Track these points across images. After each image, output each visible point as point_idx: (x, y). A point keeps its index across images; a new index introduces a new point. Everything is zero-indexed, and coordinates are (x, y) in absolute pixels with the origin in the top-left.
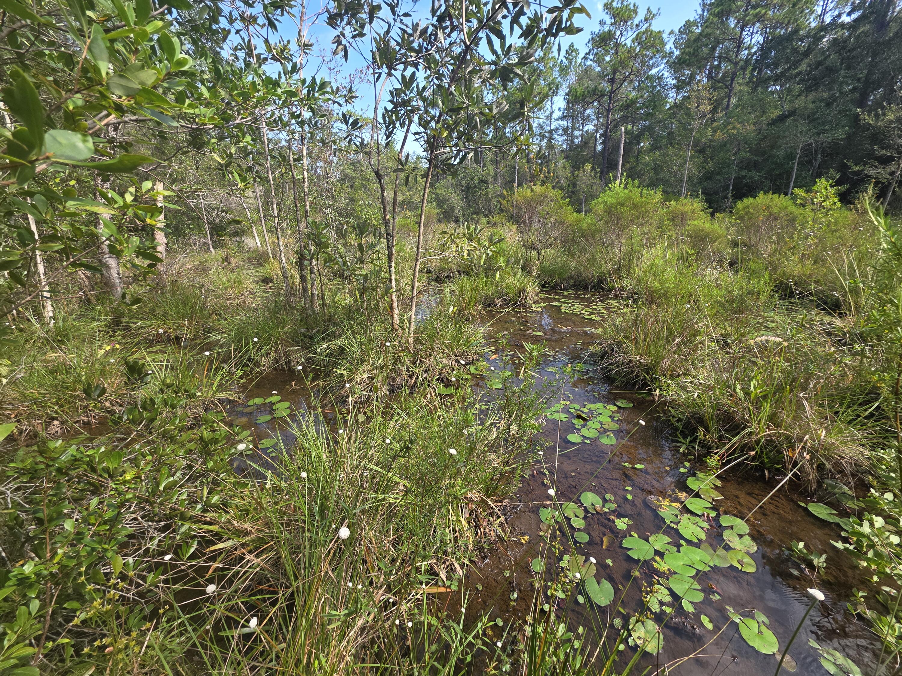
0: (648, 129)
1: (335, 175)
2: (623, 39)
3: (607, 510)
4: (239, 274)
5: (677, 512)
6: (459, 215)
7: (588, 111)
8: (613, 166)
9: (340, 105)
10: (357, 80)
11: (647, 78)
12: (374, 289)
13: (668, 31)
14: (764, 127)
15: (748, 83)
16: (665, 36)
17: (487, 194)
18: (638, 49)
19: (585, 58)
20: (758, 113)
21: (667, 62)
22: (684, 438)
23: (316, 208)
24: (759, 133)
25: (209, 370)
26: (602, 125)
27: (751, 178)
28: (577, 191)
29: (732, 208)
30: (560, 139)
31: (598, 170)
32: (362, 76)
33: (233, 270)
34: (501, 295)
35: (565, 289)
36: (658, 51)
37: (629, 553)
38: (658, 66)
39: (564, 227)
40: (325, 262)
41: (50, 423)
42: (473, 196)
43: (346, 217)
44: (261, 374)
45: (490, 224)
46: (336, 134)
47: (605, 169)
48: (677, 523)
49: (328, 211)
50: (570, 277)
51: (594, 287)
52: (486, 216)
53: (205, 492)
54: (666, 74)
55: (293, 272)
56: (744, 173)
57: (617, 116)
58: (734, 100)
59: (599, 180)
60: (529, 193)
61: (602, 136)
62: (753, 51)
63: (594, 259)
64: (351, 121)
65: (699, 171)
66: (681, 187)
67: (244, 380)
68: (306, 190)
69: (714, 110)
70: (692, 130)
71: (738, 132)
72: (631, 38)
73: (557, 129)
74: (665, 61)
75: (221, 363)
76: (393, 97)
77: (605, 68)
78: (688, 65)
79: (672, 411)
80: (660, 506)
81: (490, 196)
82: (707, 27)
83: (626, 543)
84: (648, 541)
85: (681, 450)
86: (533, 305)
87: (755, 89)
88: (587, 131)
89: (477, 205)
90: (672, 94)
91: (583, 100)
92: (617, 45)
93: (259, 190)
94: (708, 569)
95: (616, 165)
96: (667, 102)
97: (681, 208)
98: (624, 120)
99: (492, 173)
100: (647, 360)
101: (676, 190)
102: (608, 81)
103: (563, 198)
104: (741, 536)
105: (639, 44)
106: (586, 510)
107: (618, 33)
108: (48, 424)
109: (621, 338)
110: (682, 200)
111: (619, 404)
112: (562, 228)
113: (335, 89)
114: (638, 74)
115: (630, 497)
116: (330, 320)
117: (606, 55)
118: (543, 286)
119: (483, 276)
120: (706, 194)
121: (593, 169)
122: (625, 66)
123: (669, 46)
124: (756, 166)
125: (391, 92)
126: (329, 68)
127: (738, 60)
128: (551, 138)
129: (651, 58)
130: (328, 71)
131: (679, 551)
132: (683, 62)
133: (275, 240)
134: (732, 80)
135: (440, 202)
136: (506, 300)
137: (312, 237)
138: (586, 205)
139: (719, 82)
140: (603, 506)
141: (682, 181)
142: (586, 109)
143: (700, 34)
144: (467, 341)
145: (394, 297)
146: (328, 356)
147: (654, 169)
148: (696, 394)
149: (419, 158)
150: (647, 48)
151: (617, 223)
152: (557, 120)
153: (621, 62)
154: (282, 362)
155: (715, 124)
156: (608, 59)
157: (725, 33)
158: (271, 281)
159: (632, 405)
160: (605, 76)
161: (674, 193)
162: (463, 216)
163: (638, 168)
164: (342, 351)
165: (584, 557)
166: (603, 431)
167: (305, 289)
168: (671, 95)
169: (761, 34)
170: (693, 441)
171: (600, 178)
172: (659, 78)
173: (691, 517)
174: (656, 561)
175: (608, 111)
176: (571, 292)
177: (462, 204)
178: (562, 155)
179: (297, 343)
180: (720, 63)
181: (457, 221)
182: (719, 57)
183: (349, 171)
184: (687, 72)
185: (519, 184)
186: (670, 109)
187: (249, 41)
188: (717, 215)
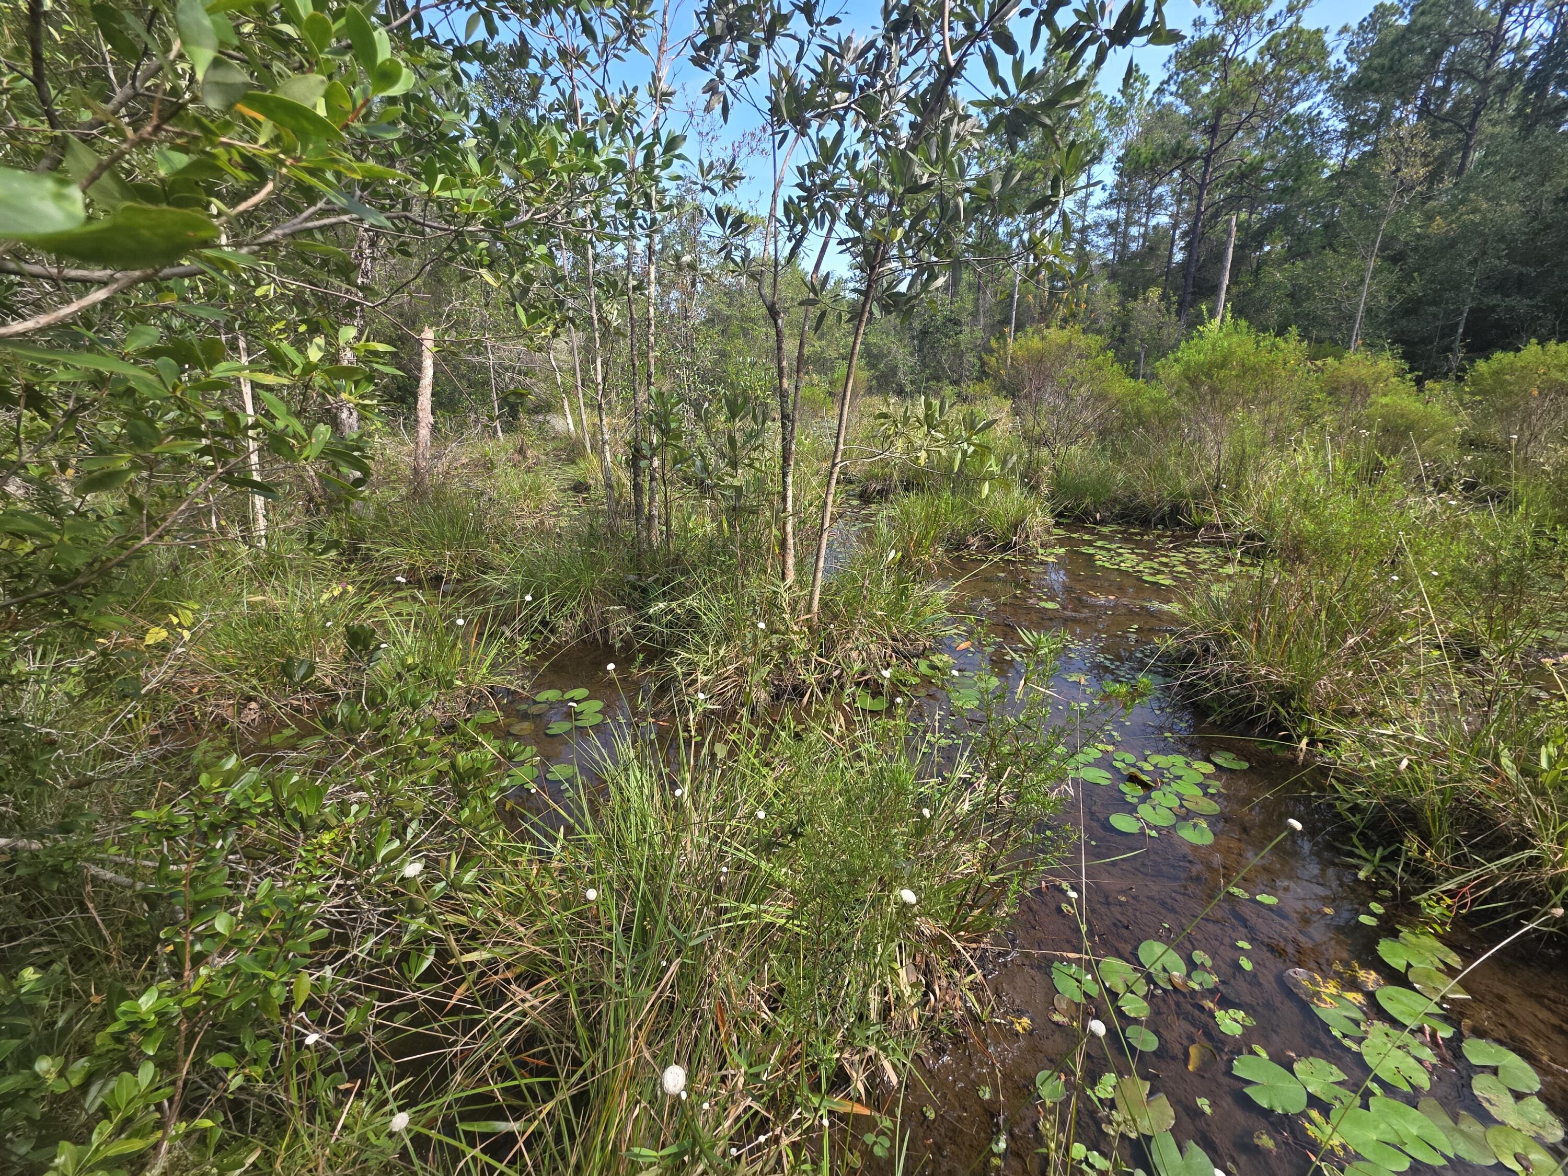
0: (1283, 219)
1: (699, 314)
2: (1240, 49)
3: (1197, 987)
4: (537, 475)
5: (1358, 1015)
6: (905, 381)
7: (1159, 190)
8: (1209, 290)
9: (713, 192)
10: (745, 150)
11: (1285, 122)
12: (754, 511)
13: (1335, 28)
14: (1546, 207)
15: (1513, 118)
16: (1329, 38)
17: (957, 344)
18: (1269, 68)
19: (1160, 91)
20: (1531, 179)
21: (1328, 91)
22: (1366, 848)
23: (664, 367)
24: (1534, 219)
25: (480, 635)
26: (1188, 213)
27: (1512, 309)
28: (1130, 338)
29: (1464, 370)
30: (1100, 243)
31: (1174, 299)
32: (754, 144)
33: (529, 470)
34: (980, 530)
35: (1103, 522)
36: (1312, 69)
37: (1248, 1090)
38: (1310, 97)
39: (1105, 406)
40: (675, 462)
41: (245, 706)
42: (932, 347)
43: (712, 384)
44: (560, 647)
45: (963, 398)
46: (704, 244)
47: (1189, 298)
48: (1360, 1041)
49: (683, 373)
50: (1115, 500)
51: (1162, 520)
52: (956, 383)
53: (454, 864)
54: (1326, 113)
55: (622, 474)
56: (1494, 300)
57: (1219, 196)
58: (1476, 155)
59: (1174, 318)
60: (1036, 343)
61: (1184, 235)
62: (1529, 53)
63: (1162, 467)
64: (730, 220)
65: (1391, 298)
66: (1351, 329)
67: (532, 657)
68: (652, 339)
69: (1433, 177)
70: (1383, 215)
71: (1484, 218)
72: (1257, 47)
73: (1097, 225)
74: (1325, 86)
75: (499, 626)
76: (803, 177)
77: (1200, 108)
78: (1376, 92)
79: (1339, 787)
80: (1317, 994)
81: (963, 347)
82: (1423, 13)
83: (1241, 1067)
84: (1292, 1072)
85: (1362, 875)
86: (1040, 551)
87: (1528, 130)
88: (1155, 227)
89: (939, 362)
90: (1337, 150)
91: (1152, 168)
92: (1227, 62)
93: (578, 338)
94: (1442, 1162)
95: (1214, 289)
96: (1325, 166)
97: (1351, 370)
98: (1233, 203)
99: (969, 306)
100: (1282, 677)
101: (1339, 336)
102: (1205, 132)
103: (1104, 349)
104: (1519, 1096)
105: (1272, 56)
106: (1149, 979)
107: (1231, 39)
108: (240, 708)
109: (1226, 627)
110: (1351, 356)
111: (1218, 761)
112: (1102, 407)
113: (706, 165)
114: (1268, 114)
115: (1247, 965)
116: (676, 562)
117: (1204, 84)
118: (1060, 515)
119: (947, 494)
120: (1403, 343)
121: (1164, 297)
122: (1243, 101)
123: (1337, 57)
124: (1521, 285)
125: (800, 170)
126: (700, 134)
127: (1490, 73)
128: (1084, 241)
129: (1297, 82)
130: (698, 138)
131: (1366, 1106)
132: (1366, 86)
133: (597, 420)
134: (1476, 114)
135: (872, 357)
136: (988, 538)
137: (655, 418)
138: (1147, 364)
139: (1444, 120)
140: (1189, 975)
141: (1351, 318)
142: (1155, 187)
143: (1408, 28)
144: (916, 614)
145: (789, 528)
146: (670, 625)
147: (1291, 295)
148: (1405, 763)
149: (840, 282)
150: (1290, 64)
151: (1213, 399)
152: (1099, 207)
153: (1234, 94)
154: (596, 630)
155: (1432, 204)
156: (1206, 89)
157: (1463, 22)
158: (587, 488)
159: (1245, 765)
160: (1199, 122)
161: (1334, 342)
162: (912, 382)
163: (1259, 294)
164: (693, 619)
165: (1148, 1085)
166: (1185, 815)
167: (639, 507)
168: (1335, 152)
169: (1548, 19)
170: (1393, 857)
171: (1178, 313)
172: (1310, 121)
173: (1391, 1031)
174: (1311, 1121)
175: (1201, 187)
176: (1115, 527)
177: (912, 361)
178: (1105, 272)
179: (621, 600)
180: (1448, 83)
181: (900, 392)
182: (1448, 71)
183: (722, 306)
184: (1372, 105)
185: (1019, 327)
186: (1331, 178)
187: (572, 94)
188: (1429, 384)
